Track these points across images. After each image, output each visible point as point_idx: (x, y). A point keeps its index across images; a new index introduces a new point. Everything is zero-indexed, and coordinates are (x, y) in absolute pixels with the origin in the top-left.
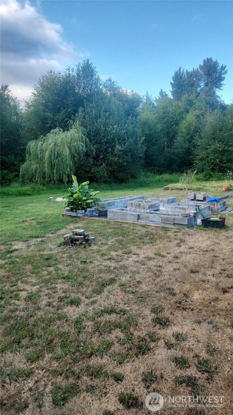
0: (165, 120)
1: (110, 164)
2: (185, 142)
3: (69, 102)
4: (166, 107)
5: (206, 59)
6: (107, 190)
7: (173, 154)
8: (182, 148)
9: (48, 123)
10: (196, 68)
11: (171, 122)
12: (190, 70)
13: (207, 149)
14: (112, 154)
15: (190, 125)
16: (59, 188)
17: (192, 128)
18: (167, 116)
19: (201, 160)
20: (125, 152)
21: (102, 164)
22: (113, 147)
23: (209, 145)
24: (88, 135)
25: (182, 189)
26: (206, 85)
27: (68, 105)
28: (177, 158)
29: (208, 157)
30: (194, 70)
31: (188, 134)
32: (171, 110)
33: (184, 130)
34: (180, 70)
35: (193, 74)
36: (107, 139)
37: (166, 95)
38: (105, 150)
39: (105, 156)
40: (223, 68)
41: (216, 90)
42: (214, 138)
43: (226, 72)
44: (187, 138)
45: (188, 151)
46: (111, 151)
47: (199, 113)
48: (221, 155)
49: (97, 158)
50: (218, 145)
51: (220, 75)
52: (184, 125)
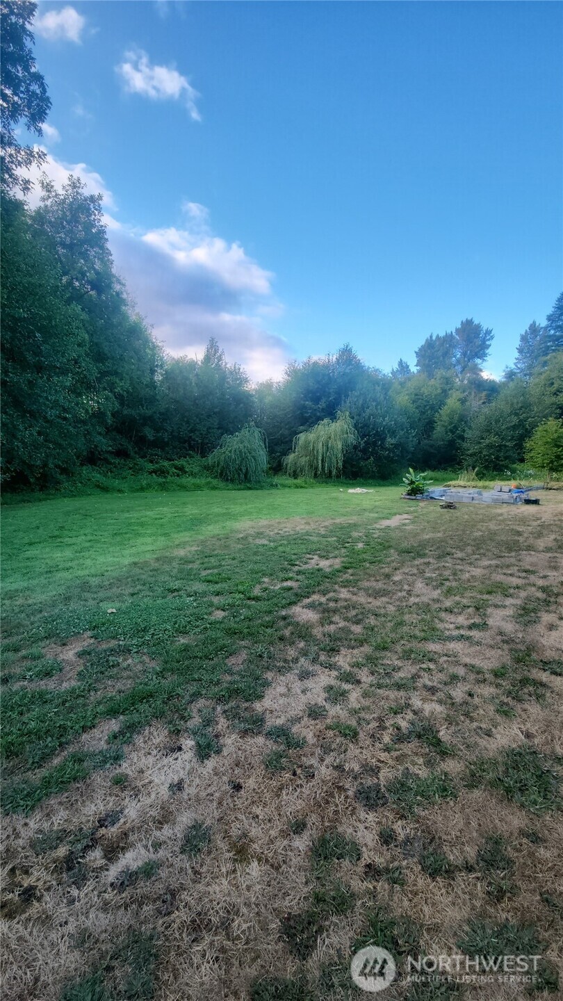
0: (418, 404)
1: (378, 459)
2: (447, 432)
3: (331, 391)
4: (420, 388)
5: (464, 320)
6: (376, 486)
7: (432, 446)
8: (443, 440)
9: (308, 413)
10: (449, 332)
11: (425, 406)
12: (442, 334)
13: (480, 443)
14: (382, 447)
15: (453, 412)
16: (327, 483)
17: (456, 417)
18: (419, 399)
19: (471, 455)
20: (396, 446)
21: (370, 458)
22: (383, 440)
23: (483, 438)
24: (356, 426)
25: (465, 487)
26: (464, 354)
27: (330, 393)
28: (436, 452)
29: (481, 452)
30: (446, 334)
31: (451, 423)
32: (426, 391)
33: (445, 418)
34: (431, 337)
35: (448, 338)
36: (377, 431)
37: (408, 367)
38: (375, 443)
39: (374, 449)
40: (488, 332)
41: (478, 361)
42: (488, 431)
43: (492, 338)
44: (449, 427)
45: (452, 444)
46: (381, 445)
47: (462, 396)
48: (498, 451)
49: (364, 451)
50: (493, 439)
51: (484, 341)
52: (444, 411)
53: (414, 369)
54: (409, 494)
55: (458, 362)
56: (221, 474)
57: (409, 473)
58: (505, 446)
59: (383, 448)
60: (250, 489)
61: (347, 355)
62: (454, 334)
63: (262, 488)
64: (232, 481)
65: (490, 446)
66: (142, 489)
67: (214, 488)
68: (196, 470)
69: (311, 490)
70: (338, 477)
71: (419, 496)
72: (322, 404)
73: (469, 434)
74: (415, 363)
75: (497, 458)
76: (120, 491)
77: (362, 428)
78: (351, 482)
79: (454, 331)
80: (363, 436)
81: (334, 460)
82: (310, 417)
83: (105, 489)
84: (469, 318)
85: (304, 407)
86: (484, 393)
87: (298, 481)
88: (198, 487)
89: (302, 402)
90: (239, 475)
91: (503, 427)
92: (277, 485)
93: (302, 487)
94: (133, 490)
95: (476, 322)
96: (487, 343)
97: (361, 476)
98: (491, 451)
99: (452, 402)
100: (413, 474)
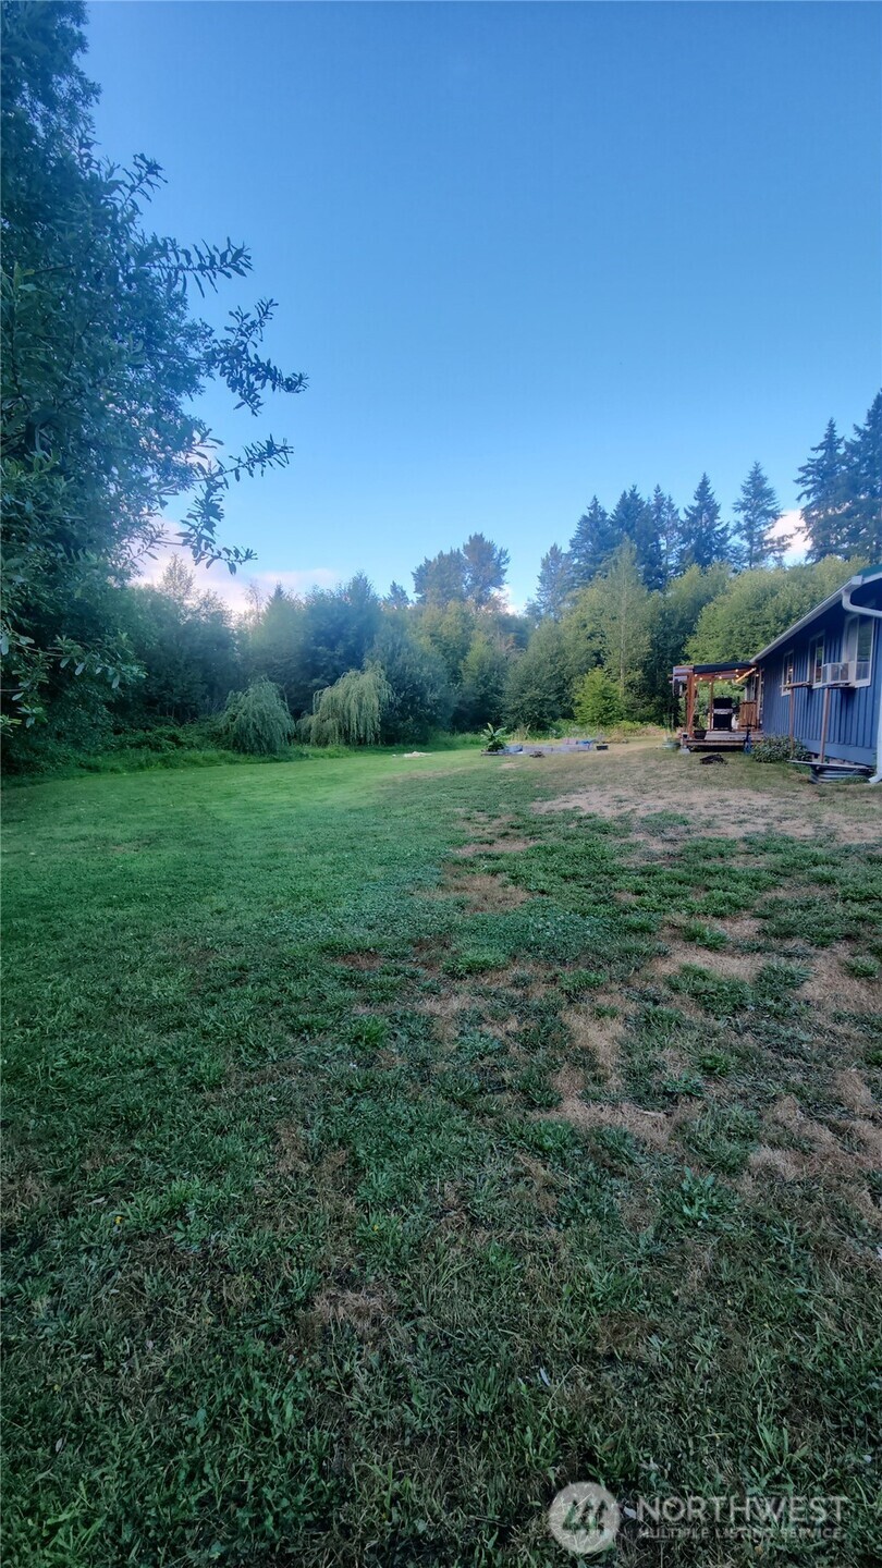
1: (419, 718)
2: (478, 685)
3: (349, 632)
5: (473, 535)
9: (324, 662)
10: (455, 549)
11: (445, 650)
15: (482, 658)
21: (409, 718)
22: (422, 695)
23: (523, 692)
24: (389, 678)
26: (476, 580)
27: (347, 636)
29: (522, 708)
30: (452, 551)
31: (482, 673)
32: (445, 631)
33: (473, 667)
35: (454, 557)
36: (414, 685)
37: (404, 593)
38: (412, 700)
39: (412, 707)
40: (503, 553)
41: (494, 592)
42: (528, 682)
43: (508, 561)
44: (480, 678)
45: (484, 699)
46: (420, 702)
47: (487, 638)
48: (541, 706)
49: (401, 709)
50: (533, 692)
51: (498, 565)
52: (472, 657)
53: (413, 597)
54: (489, 750)
55: (470, 589)
56: (235, 744)
57: (487, 728)
58: (547, 700)
59: (422, 705)
60: (277, 761)
61: (360, 587)
62: (462, 552)
63: (290, 759)
64: (252, 752)
65: (532, 701)
66: (141, 767)
67: (232, 762)
68: (196, 740)
69: (347, 759)
70: (376, 742)
71: (500, 752)
72: (340, 651)
73: (507, 687)
74: (413, 588)
75: (541, 714)
76: (113, 770)
77: (398, 681)
78: (390, 748)
79: (461, 548)
80: (398, 691)
81: (370, 722)
82: (325, 667)
83: (94, 769)
84: (479, 533)
85: (315, 654)
86: (512, 635)
87: (329, 749)
88: (211, 762)
89: (314, 647)
90: (259, 743)
91: (544, 678)
92: (307, 755)
93: (337, 757)
94: (132, 768)
95: (487, 539)
96: (503, 567)
97: (399, 742)
98: (534, 706)
99: (478, 648)
100: (492, 729)
